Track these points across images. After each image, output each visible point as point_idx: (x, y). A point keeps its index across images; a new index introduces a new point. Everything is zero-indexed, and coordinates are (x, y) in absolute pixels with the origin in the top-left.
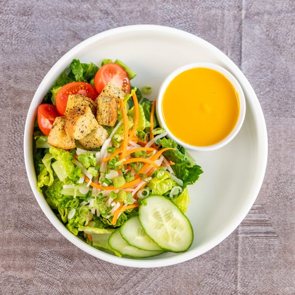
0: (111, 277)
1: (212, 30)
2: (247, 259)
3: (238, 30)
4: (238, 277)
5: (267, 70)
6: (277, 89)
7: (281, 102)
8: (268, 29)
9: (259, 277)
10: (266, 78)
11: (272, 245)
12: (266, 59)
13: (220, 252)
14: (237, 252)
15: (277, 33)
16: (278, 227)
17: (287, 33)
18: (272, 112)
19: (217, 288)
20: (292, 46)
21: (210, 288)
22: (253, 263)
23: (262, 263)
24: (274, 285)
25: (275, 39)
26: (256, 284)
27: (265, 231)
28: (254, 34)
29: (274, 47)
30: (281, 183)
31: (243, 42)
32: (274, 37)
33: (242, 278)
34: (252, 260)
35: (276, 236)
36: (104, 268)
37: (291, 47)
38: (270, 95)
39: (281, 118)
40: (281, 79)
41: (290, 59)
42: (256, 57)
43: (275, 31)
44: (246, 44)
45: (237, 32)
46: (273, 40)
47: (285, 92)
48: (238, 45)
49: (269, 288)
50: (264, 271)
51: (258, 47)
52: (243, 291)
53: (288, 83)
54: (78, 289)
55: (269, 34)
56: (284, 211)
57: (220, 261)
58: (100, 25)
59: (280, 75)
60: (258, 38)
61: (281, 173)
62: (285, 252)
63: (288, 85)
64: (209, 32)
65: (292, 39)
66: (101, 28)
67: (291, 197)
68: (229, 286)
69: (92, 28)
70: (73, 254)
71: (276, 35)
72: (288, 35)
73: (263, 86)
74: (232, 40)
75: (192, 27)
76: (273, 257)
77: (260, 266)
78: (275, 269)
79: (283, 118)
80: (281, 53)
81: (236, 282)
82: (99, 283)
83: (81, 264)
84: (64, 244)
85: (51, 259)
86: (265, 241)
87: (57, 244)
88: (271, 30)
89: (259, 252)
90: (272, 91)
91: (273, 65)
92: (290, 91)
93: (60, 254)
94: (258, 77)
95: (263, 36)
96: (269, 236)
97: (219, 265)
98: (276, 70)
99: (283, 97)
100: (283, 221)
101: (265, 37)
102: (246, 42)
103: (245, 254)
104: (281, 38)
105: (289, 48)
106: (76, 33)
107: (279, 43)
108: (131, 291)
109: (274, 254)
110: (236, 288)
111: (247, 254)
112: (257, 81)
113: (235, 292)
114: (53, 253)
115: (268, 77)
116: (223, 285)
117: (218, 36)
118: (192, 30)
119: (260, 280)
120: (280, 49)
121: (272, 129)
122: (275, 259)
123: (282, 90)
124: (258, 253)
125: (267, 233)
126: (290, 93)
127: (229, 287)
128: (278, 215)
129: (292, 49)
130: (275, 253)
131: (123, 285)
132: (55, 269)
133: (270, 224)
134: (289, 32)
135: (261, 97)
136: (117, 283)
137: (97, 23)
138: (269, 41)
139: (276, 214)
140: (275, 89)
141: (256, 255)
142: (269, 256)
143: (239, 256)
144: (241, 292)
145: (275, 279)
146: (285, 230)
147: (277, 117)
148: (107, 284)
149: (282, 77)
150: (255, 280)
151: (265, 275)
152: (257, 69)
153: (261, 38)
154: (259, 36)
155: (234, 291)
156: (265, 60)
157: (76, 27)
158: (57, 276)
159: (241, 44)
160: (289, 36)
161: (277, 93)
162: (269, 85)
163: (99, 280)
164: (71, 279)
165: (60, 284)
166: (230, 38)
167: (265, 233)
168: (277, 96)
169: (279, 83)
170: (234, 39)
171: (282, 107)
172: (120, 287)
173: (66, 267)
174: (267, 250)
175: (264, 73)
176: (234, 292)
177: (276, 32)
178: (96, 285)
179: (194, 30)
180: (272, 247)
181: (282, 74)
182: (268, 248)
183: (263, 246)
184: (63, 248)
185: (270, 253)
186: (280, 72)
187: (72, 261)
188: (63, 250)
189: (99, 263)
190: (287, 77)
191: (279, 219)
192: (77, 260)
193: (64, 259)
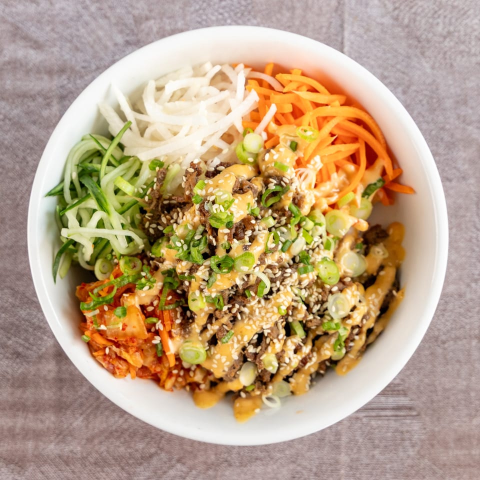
1: (284, 12)
2: (358, 460)
3: (336, 10)
8: (397, 5)
11: (408, 432)
12: (392, 66)
13: (305, 448)
14: (338, 447)
15: (415, 13)
16: (419, 397)
17: (436, 12)
20: (445, 37)
22: (370, 467)
23: (388, 466)
25: (412, 25)
27: (394, 405)
28: (369, 17)
29: (411, 42)
31: (346, 34)
32: (410, 21)
34: (368, 461)
35: (414, 413)
37: (441, 39)
40: (423, 105)
41: (441, 64)
42: (373, 63)
43: (411, 8)
44: (352, 37)
45: (334, 14)
46: (407, 26)
47: (431, 131)
48: (337, 40)
51: (377, 43)
53: (437, 113)
55: (398, 15)
56: (429, 366)
57: (305, 463)
58: (63, 9)
59: (421, 98)
60: (378, 24)
62: (432, 446)
63: (438, 116)
64: (279, 16)
65: (444, 23)
66: (66, 15)
67: (444, 338)
69: (49, 16)
70: (25, 456)
71: (413, 16)
72: (436, 16)
74: (324, 30)
75: (246, 7)
76: (409, 456)
77: (384, 472)
80: (423, 53)
83: (40, 475)
84: (6, 437)
86: (393, 424)
88: (402, 7)
89: (382, 445)
91: (407, 78)
92: (443, 129)
95: (387, 20)
96: (401, 414)
97: (304, 472)
98: (414, 88)
100: (429, 385)
101: (391, 21)
102: (353, 33)
103: (355, 450)
104: (423, 21)
105: (439, 43)
106: (17, 28)
107: (419, 33)
109: (411, 449)
111: (359, 450)
117: (297, 23)
118: (246, 13)
120: (420, 45)
122: (413, 459)
124: (379, 447)
125: (398, 408)
126: (442, 132)
128: (418, 373)
129: (446, 43)
130: (413, 446)
133: (403, 390)
134: (440, 9)
137: (57, 6)
138: (400, 29)
139: (416, 372)
141: (376, 452)
142: (401, 454)
143: (343, 455)
146: (432, 402)
149: (424, 102)
153: (382, 24)
154: (378, 20)
156: (390, 68)
157: (18, 14)
159: (343, 38)
160: (439, 17)
166: (321, 27)
167: (393, 409)
170: (329, 28)
174: (398, 442)
177: (413, 10)
179: (249, 12)
180: (407, 436)
181: (426, 95)
182: (399, 437)
183: (389, 434)
184: (6, 445)
185: (404, 448)
186: (422, 91)
187: (22, 468)
188: (5, 448)
189: (73, 472)
190: (435, 100)
191: (421, 381)
192: (31, 468)
193: (7, 465)
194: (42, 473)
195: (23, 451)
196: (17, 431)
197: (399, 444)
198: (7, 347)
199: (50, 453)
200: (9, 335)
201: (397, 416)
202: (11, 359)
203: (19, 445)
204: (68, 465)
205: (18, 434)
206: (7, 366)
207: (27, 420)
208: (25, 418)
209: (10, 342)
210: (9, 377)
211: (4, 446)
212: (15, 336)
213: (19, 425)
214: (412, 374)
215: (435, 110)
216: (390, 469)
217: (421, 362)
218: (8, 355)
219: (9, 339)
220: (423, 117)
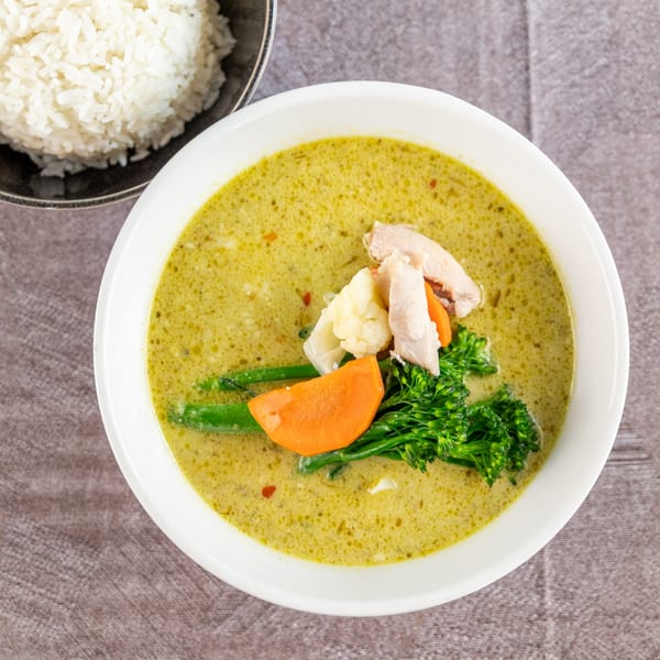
0: (202, 589)
4: (547, 572)
5: (599, 9)
6: (630, 60)
7: (641, 94)
9: (603, 571)
10: (595, 30)
11: (635, 482)
16: (649, 433)
18: (616, 122)
19: (490, 605)
21: (471, 607)
22: (585, 533)
23: (610, 531)
24: (646, 590)
26: (596, 591)
30: (652, 311)
33: (557, 576)
34: (582, 526)
35: (644, 456)
36: (182, 566)
38: (610, 77)
39: (643, 136)
40: (637, 32)
47: (650, 66)
49: (632, 599)
50: (616, 552)
52: (560, 610)
54: (114, 625)
59: (634, 21)
61: (649, 285)
68: (520, 599)
70: (98, 532)
73: (588, 53)
76: (638, 516)
77: (605, 541)
78: (646, 546)
79: (649, 136)
81: (541, 586)
82: (169, 606)
83: (121, 558)
84: (72, 505)
85: (40, 548)
87: (56, 507)
89: (600, 502)
90: (614, 65)
93: (63, 534)
94: (574, 30)
96: (626, 457)
98: (623, 8)
99: (645, 79)
108: (258, 625)
109: (641, 507)
110: (542, 604)
112: (572, 41)
113: (540, 615)
114: (44, 533)
115: (601, 28)
116: (505, 596)
119: (606, 579)
121: (619, 167)
122: (645, 520)
123: (640, 60)
124: (596, 505)
125: (621, 450)
127: (522, 603)
128: (647, 399)
130: (644, 503)
131: (234, 609)
132: (51, 573)
133: (626, 424)
135: (586, 82)
136: (219, 604)
139: (643, 397)
140: (623, 58)
142: (627, 513)
144: (556, 615)
145: (647, 574)
147: (632, 135)
148: (191, 608)
149: (639, 27)
150: (593, 580)
151: (619, 566)
152: (572, 8)
155: (537, 611)
158: (57, 593)
161: (627, 69)
162: (606, 50)
163: (170, 599)
164: (95, 600)
165: (67, 614)
167: (614, 450)
168: (628, 79)
169: (633, 42)
171: (645, 107)
172: (227, 616)
173: (81, 568)
174: (623, 497)
175: (590, 19)
176: (536, 616)
178: (163, 611)
180: (635, 487)
181: (641, 18)
182: (623, 490)
183: (610, 487)
184: (72, 517)
185: (631, 504)
186: (635, 12)
187: (96, 550)
188: (71, 522)
189: (167, 553)
190: (653, 24)
191: (651, 410)
192: (108, 548)
193: (73, 545)
194: (124, 555)
195: (96, 525)
196: (88, 497)
197: (625, 500)
198: (73, 380)
199: (134, 526)
200: (74, 363)
201: (620, 460)
202: (77, 396)
203: (90, 517)
204: (159, 543)
205: (89, 501)
206: (72, 407)
207: (102, 481)
208: (99, 478)
209: (76, 372)
210: (76, 421)
211: (68, 519)
212: (83, 365)
213: (90, 487)
214: (637, 401)
215: (654, 37)
216: (613, 534)
217: (648, 383)
218: (72, 390)
219: (75, 368)
220: (639, 47)
